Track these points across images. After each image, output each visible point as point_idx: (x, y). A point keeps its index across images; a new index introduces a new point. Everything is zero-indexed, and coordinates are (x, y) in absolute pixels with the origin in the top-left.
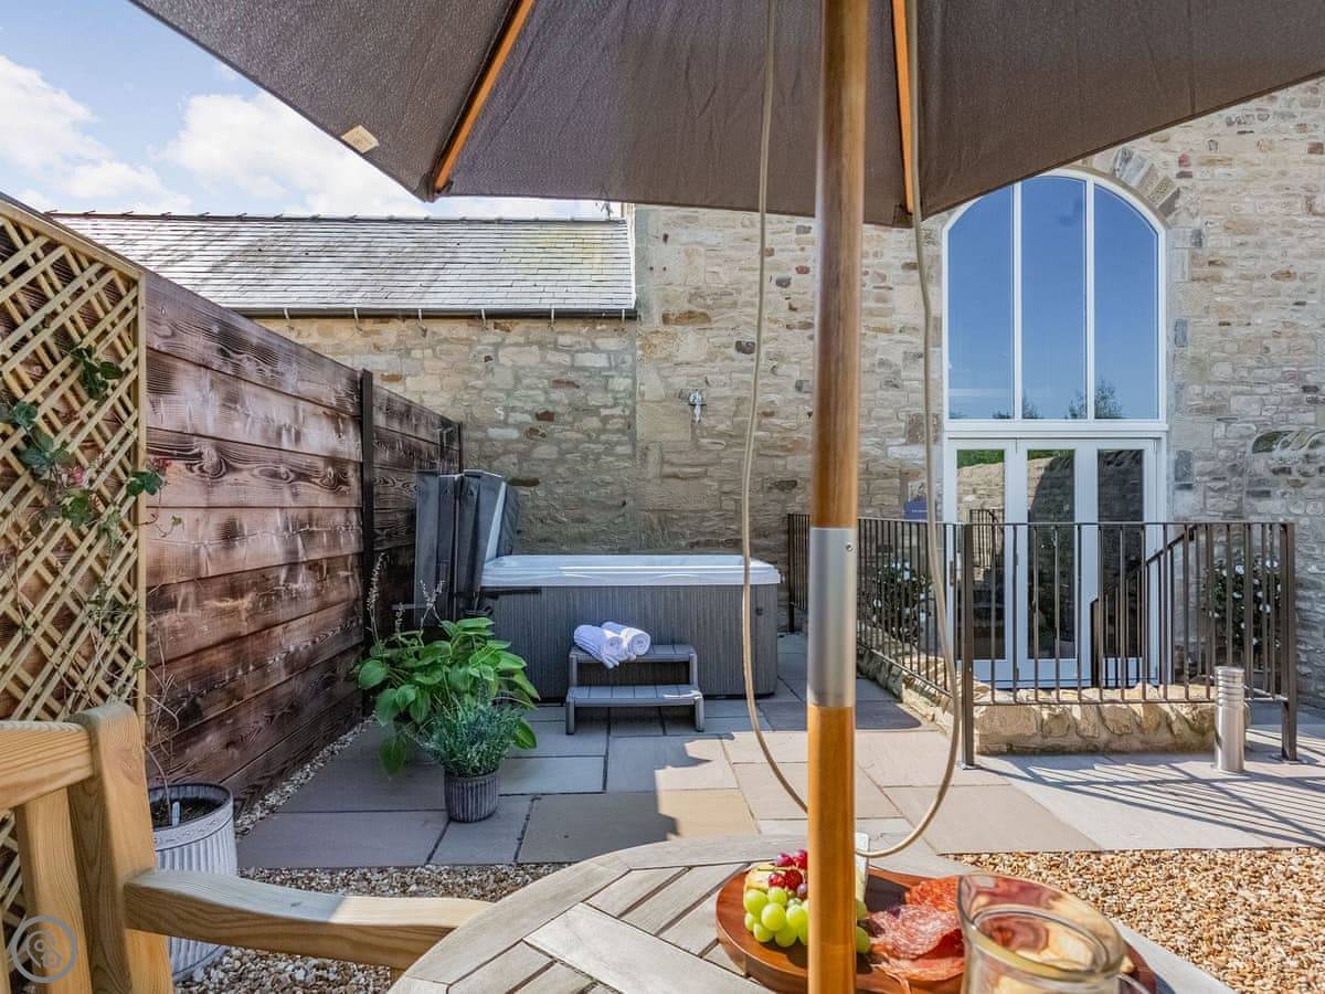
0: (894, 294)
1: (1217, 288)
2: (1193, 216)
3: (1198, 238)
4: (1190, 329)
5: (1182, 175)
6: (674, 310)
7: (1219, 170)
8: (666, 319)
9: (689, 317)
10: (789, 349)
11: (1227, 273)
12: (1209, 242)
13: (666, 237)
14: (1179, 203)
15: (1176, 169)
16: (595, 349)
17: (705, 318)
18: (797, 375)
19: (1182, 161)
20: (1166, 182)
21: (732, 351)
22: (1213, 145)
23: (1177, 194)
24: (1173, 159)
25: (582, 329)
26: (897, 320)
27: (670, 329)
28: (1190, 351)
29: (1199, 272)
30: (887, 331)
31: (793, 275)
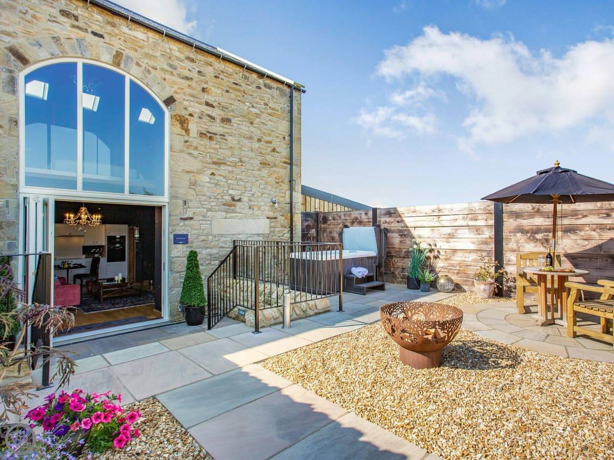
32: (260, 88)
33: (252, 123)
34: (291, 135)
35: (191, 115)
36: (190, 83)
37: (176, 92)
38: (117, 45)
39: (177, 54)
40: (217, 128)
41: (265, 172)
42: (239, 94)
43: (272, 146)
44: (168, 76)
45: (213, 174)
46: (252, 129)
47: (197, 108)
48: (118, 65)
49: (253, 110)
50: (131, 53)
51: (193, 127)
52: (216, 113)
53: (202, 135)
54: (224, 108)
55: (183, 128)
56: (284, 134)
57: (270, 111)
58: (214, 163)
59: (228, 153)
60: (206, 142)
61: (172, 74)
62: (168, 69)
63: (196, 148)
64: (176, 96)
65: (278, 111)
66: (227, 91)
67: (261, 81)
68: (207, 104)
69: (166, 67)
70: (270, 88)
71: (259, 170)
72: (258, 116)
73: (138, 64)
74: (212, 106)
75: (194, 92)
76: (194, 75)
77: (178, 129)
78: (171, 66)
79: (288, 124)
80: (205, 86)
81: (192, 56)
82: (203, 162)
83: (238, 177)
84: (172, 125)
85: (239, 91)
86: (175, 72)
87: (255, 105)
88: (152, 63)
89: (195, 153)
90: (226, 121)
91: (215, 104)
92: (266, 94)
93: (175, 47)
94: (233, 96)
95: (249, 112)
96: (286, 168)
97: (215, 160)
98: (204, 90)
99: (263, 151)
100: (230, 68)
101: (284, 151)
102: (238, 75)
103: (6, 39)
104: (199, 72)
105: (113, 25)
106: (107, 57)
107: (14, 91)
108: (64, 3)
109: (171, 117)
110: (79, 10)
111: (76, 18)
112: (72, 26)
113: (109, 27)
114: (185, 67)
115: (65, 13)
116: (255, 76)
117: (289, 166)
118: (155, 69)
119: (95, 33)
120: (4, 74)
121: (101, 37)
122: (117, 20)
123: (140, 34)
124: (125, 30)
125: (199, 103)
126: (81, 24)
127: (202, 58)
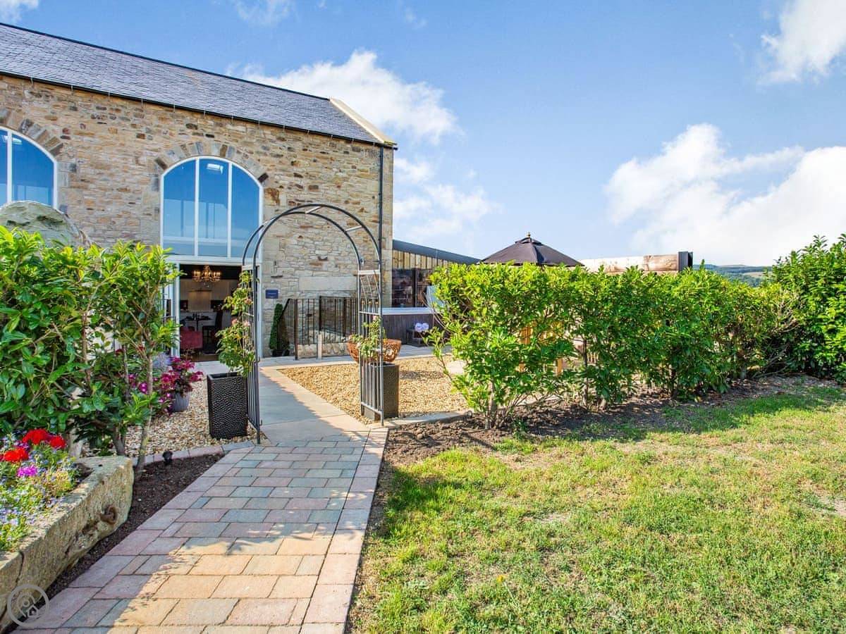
32: (347, 153)
33: (339, 187)
34: (381, 194)
35: (281, 187)
36: (281, 160)
37: (269, 170)
38: (223, 139)
39: (270, 137)
40: (305, 196)
42: (326, 161)
43: (361, 206)
44: (262, 157)
45: (300, 237)
46: (339, 192)
47: (286, 180)
48: (223, 155)
49: (340, 174)
50: (233, 144)
51: (283, 197)
52: (304, 182)
53: (291, 203)
54: (310, 176)
55: (274, 199)
56: (373, 193)
57: (358, 173)
58: (302, 227)
61: (265, 154)
62: (262, 150)
64: (268, 173)
65: (367, 171)
66: (315, 161)
67: (349, 146)
68: (296, 175)
70: (359, 151)
72: (345, 179)
73: (238, 152)
74: (300, 176)
75: (284, 167)
76: (285, 152)
77: (270, 201)
78: (265, 148)
79: (378, 183)
80: (294, 160)
81: (283, 135)
82: (291, 228)
84: (265, 197)
85: (327, 158)
86: (268, 153)
87: (342, 169)
88: (249, 149)
90: (314, 188)
91: (303, 174)
92: (355, 158)
93: (268, 132)
94: (320, 164)
95: (337, 177)
96: (375, 227)
97: (303, 224)
98: (293, 163)
100: (317, 140)
101: (374, 211)
102: (325, 145)
103: (155, 154)
104: (289, 148)
105: (221, 125)
106: (216, 152)
107: (158, 189)
108: (189, 118)
109: (265, 191)
110: (198, 120)
111: (196, 127)
112: (194, 134)
113: (218, 128)
114: (277, 147)
115: (189, 126)
116: (342, 142)
117: (378, 224)
118: (252, 153)
119: (208, 136)
120: (153, 179)
121: (212, 136)
122: (224, 121)
123: (240, 128)
124: (229, 127)
125: (290, 176)
126: (199, 131)
127: (291, 135)
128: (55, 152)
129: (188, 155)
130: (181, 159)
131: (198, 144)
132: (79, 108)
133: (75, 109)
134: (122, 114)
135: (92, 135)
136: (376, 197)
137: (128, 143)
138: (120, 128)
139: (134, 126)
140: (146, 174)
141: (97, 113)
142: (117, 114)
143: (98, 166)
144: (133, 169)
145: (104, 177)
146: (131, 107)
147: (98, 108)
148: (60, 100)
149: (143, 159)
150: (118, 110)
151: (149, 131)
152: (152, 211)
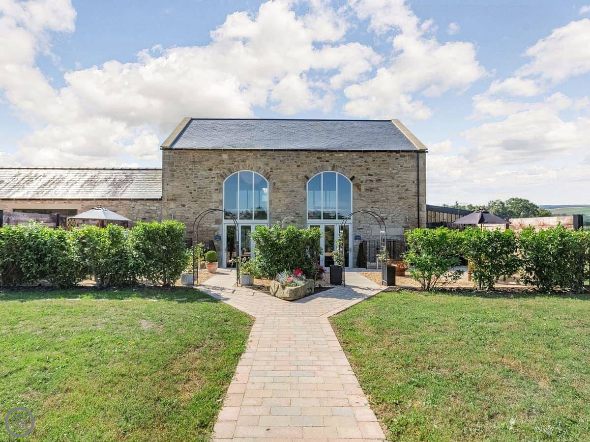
0: (213, 195)
1: (278, 194)
2: (273, 180)
3: (274, 184)
4: (273, 202)
5: (271, 172)
6: (169, 198)
7: (279, 171)
8: (168, 200)
9: (172, 200)
10: (192, 206)
11: (280, 191)
12: (277, 185)
13: (168, 184)
14: (271, 177)
15: (270, 170)
16: (154, 206)
17: (175, 200)
18: (193, 211)
19: (271, 169)
20: (268, 173)
21: (181, 206)
22: (277, 165)
23: (270, 175)
24: (269, 168)
25: (152, 202)
26: (213, 200)
27: (169, 202)
28: (272, 206)
29: (274, 191)
30: (212, 202)
31: (193, 191)
32: (398, 159)
33: (393, 178)
34: (418, 180)
35: (362, 182)
36: (361, 168)
37: (355, 174)
38: (333, 162)
39: (355, 157)
40: (374, 185)
41: (401, 203)
42: (385, 165)
43: (406, 188)
44: (352, 168)
45: (372, 207)
46: (393, 181)
47: (364, 178)
48: (333, 170)
49: (394, 171)
50: (338, 164)
51: (363, 188)
52: (374, 178)
53: (367, 190)
54: (377, 174)
55: (358, 189)
56: (414, 179)
57: (404, 169)
58: (373, 202)
59: (380, 196)
60: (369, 192)
61: (353, 166)
63: (364, 197)
64: (355, 175)
65: (409, 168)
66: (379, 166)
67: (398, 155)
68: (369, 175)
69: (351, 164)
70: (404, 156)
71: (398, 202)
72: (396, 174)
73: (341, 167)
74: (372, 175)
75: (363, 171)
76: (363, 163)
77: (356, 190)
78: (353, 163)
79: (416, 173)
80: (368, 167)
81: (362, 155)
82: (367, 202)
83: (385, 207)
84: (353, 188)
85: (386, 163)
86: (355, 165)
87: (395, 168)
88: (345, 165)
89: (364, 198)
90: (379, 180)
91: (372, 174)
92: (402, 161)
93: (354, 154)
94: (382, 167)
95: (392, 173)
96: (415, 199)
98: (367, 169)
99: (400, 192)
100: (380, 154)
101: (414, 189)
102: (385, 156)
103: (304, 173)
104: (365, 161)
105: (332, 155)
106: (330, 168)
107: (306, 189)
108: (318, 154)
109: (353, 185)
110: (322, 155)
111: (321, 158)
112: (320, 161)
113: (331, 157)
114: (359, 161)
115: (318, 158)
116: (394, 153)
117: (417, 197)
118: (347, 166)
119: (326, 161)
120: (304, 185)
121: (328, 161)
122: (334, 153)
123: (341, 155)
124: (336, 155)
125: (365, 176)
126: (323, 160)
127: (366, 154)
128: (268, 178)
129: (318, 172)
130: (315, 174)
131: (322, 166)
132: (276, 158)
133: (274, 159)
134: (291, 158)
135: (280, 169)
136: (415, 182)
137: (293, 170)
138: (290, 164)
139: (296, 162)
140: (301, 183)
141: (282, 159)
142: (290, 158)
143: (282, 181)
144: (296, 182)
145: (285, 186)
146: (295, 153)
147: (283, 157)
148: (270, 156)
149: (300, 176)
150: (290, 156)
151: (302, 163)
152: (303, 200)
